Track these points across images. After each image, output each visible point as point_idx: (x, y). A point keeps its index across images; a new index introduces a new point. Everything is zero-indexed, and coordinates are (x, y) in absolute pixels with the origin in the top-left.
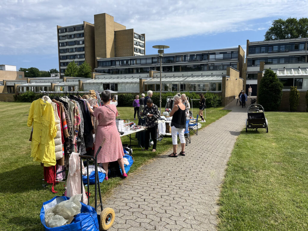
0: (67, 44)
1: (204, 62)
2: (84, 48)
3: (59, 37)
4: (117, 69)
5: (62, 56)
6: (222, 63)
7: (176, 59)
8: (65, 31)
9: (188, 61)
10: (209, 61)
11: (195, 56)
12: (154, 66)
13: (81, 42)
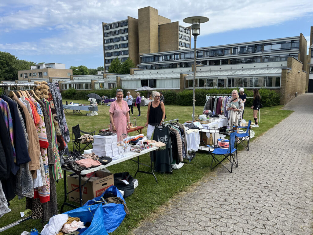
0: (112, 40)
1: (257, 54)
2: (128, 44)
3: (104, 34)
4: (160, 64)
5: (107, 53)
6: (279, 55)
7: (224, 52)
8: (110, 27)
9: (238, 54)
10: (264, 53)
11: (247, 48)
12: (200, 60)
13: (125, 38)
